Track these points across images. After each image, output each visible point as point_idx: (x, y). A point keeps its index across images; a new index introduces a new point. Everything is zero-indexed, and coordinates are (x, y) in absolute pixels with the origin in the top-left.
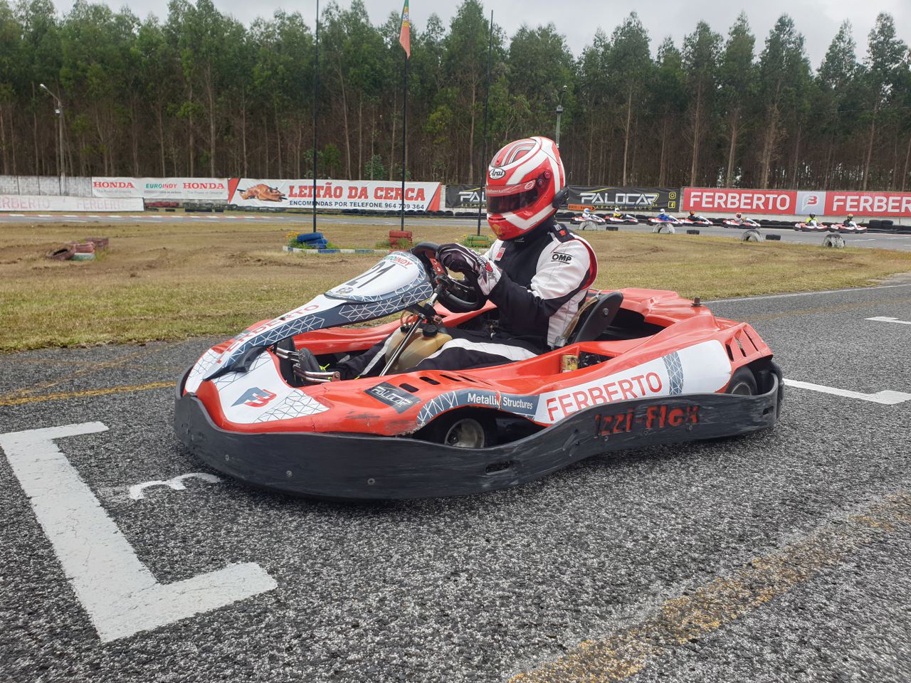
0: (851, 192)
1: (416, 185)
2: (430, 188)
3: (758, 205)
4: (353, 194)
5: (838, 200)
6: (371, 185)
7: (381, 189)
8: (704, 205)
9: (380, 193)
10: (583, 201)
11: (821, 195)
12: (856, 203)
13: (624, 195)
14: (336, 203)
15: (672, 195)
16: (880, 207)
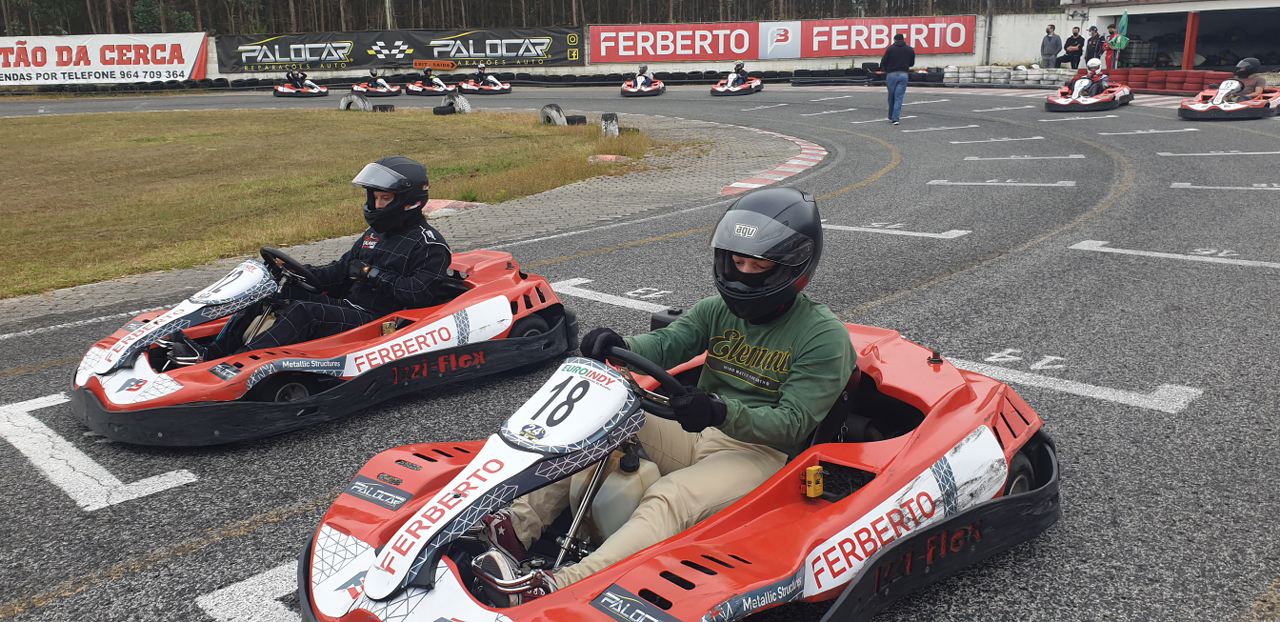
0: (835, 20)
1: (169, 39)
2: (191, 42)
3: (702, 47)
4: (65, 59)
5: (820, 34)
6: (94, 42)
7: (111, 48)
8: (622, 52)
9: (109, 55)
10: (436, 54)
11: (794, 27)
12: (845, 37)
13: (498, 42)
14: (38, 75)
15: (572, 38)
16: (879, 41)
